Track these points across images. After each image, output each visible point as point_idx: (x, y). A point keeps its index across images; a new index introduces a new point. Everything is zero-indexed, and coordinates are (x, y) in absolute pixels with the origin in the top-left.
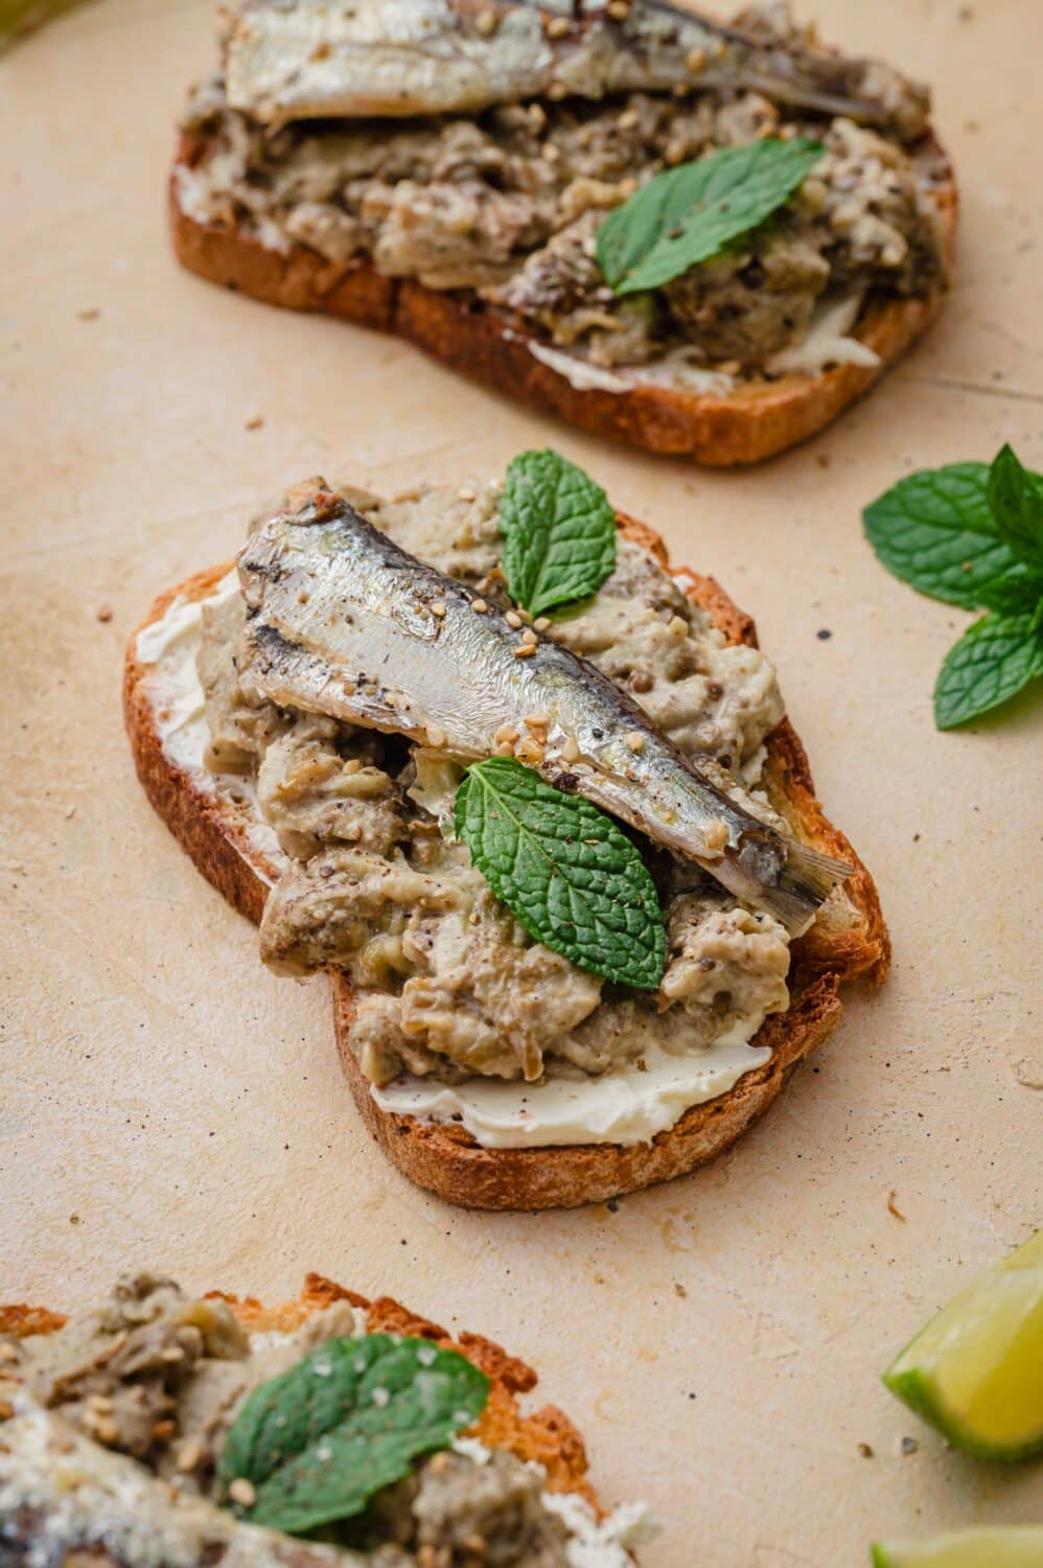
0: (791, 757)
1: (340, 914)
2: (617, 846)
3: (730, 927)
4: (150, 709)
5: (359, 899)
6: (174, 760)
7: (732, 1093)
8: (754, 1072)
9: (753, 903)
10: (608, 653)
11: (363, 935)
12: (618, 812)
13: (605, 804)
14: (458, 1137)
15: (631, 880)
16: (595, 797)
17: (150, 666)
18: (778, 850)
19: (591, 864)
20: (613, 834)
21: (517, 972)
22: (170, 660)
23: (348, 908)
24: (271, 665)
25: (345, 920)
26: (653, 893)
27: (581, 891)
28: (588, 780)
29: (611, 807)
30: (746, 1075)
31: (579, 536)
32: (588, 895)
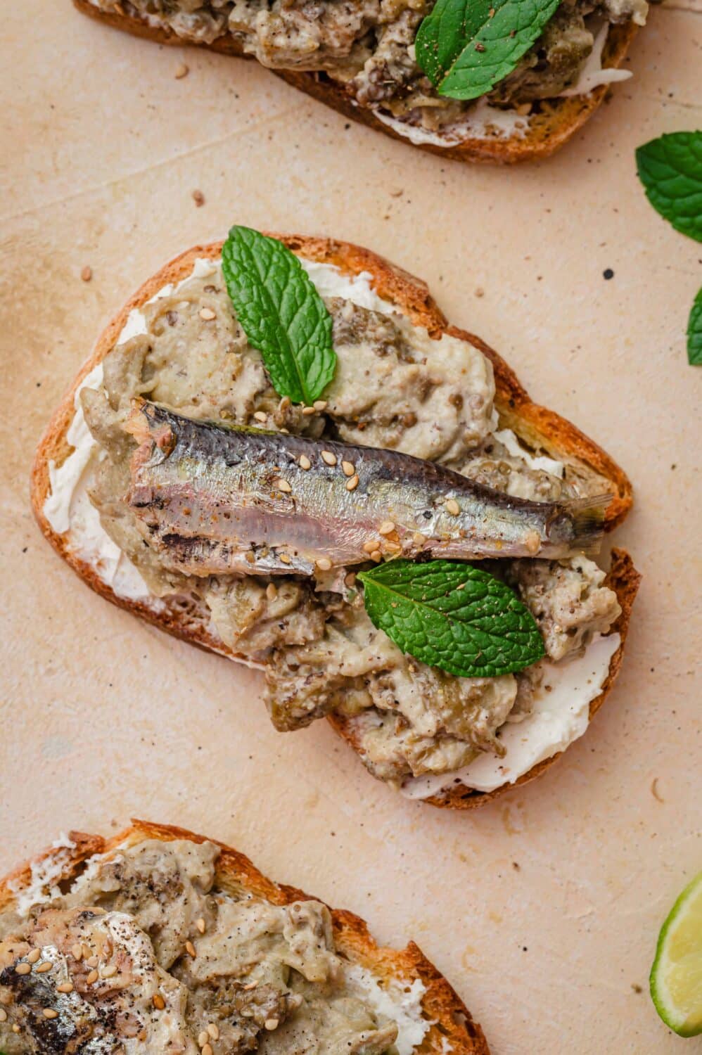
0: (507, 388)
1: (323, 698)
2: (475, 579)
3: (576, 604)
4: (88, 566)
5: (330, 683)
6: (127, 598)
7: (610, 676)
8: (615, 653)
9: (568, 557)
10: (377, 408)
11: (340, 698)
12: (465, 557)
13: (455, 556)
14: (464, 793)
15: (495, 595)
16: (447, 556)
17: (67, 533)
18: (566, 515)
19: (467, 602)
20: (472, 572)
21: (464, 704)
22: (76, 519)
23: (325, 692)
24: (184, 556)
25: (328, 700)
26: (512, 593)
27: (471, 622)
28: (437, 550)
29: (460, 557)
30: (612, 658)
31: (298, 308)
32: (476, 622)
